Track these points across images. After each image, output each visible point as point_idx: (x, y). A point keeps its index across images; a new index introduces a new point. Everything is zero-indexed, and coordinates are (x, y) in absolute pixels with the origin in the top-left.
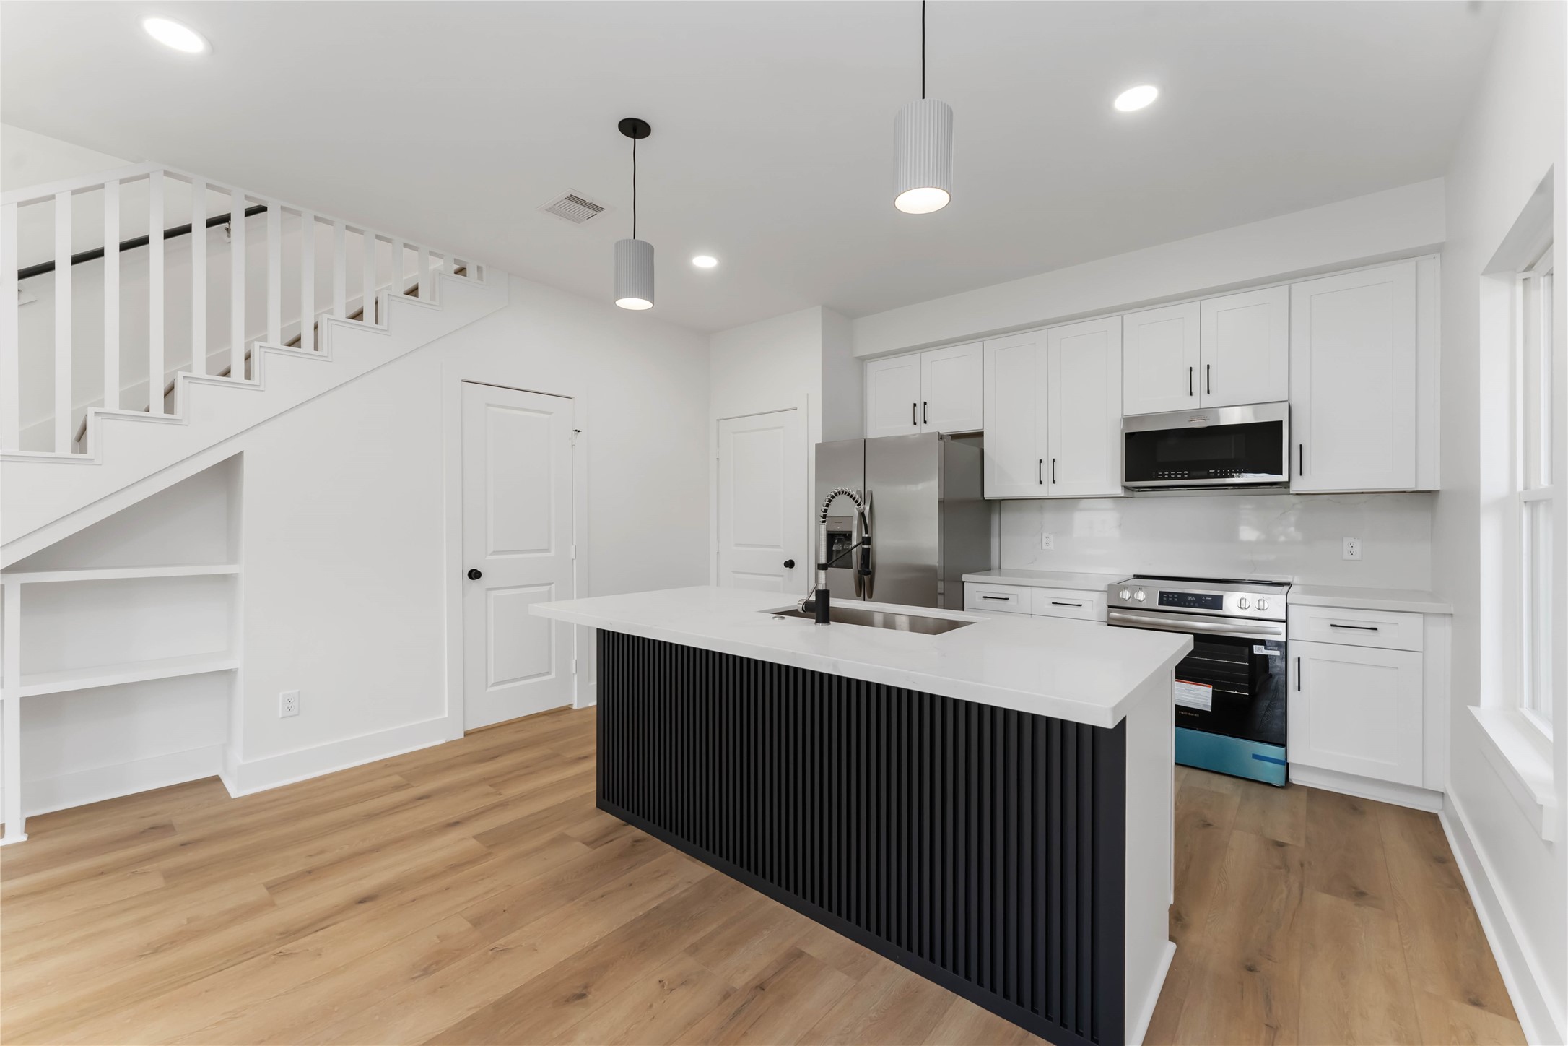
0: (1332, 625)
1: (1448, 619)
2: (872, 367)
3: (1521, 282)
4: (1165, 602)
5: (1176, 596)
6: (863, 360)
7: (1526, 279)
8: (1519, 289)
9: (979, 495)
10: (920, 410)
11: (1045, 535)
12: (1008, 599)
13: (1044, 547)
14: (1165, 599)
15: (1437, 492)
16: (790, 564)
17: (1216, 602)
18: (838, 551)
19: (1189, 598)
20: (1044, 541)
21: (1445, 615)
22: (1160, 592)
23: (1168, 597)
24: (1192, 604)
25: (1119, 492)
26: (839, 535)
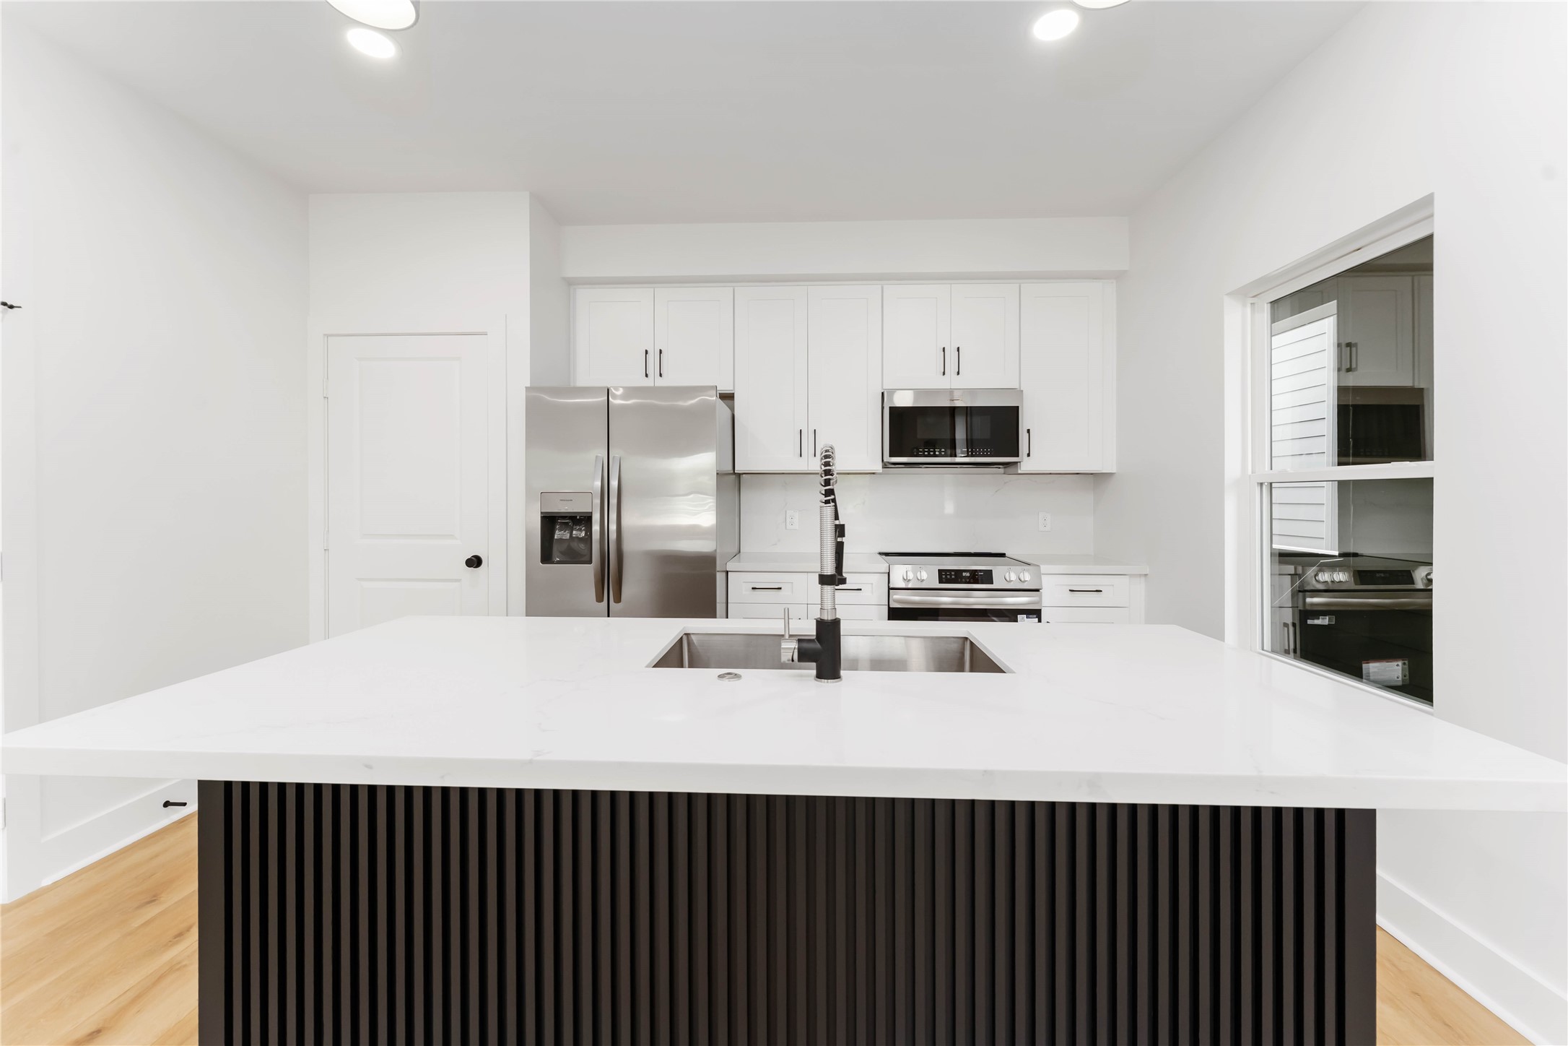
0: (1070, 590)
1: (1143, 579)
2: (584, 296)
3: (1250, 305)
4: (944, 580)
5: (953, 573)
6: (571, 283)
7: (1254, 303)
8: (1249, 310)
9: (730, 468)
10: (653, 359)
11: (789, 513)
12: (780, 588)
13: (789, 526)
14: (944, 576)
15: (1111, 474)
16: (475, 562)
17: (987, 577)
18: (561, 540)
19: (964, 574)
20: (788, 520)
21: (1140, 575)
22: (939, 570)
23: (946, 575)
24: (963, 580)
25: (878, 467)
26: (564, 517)
